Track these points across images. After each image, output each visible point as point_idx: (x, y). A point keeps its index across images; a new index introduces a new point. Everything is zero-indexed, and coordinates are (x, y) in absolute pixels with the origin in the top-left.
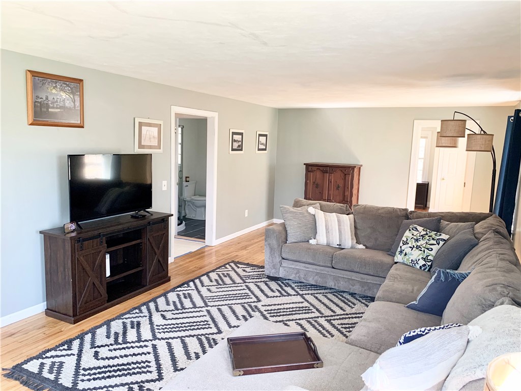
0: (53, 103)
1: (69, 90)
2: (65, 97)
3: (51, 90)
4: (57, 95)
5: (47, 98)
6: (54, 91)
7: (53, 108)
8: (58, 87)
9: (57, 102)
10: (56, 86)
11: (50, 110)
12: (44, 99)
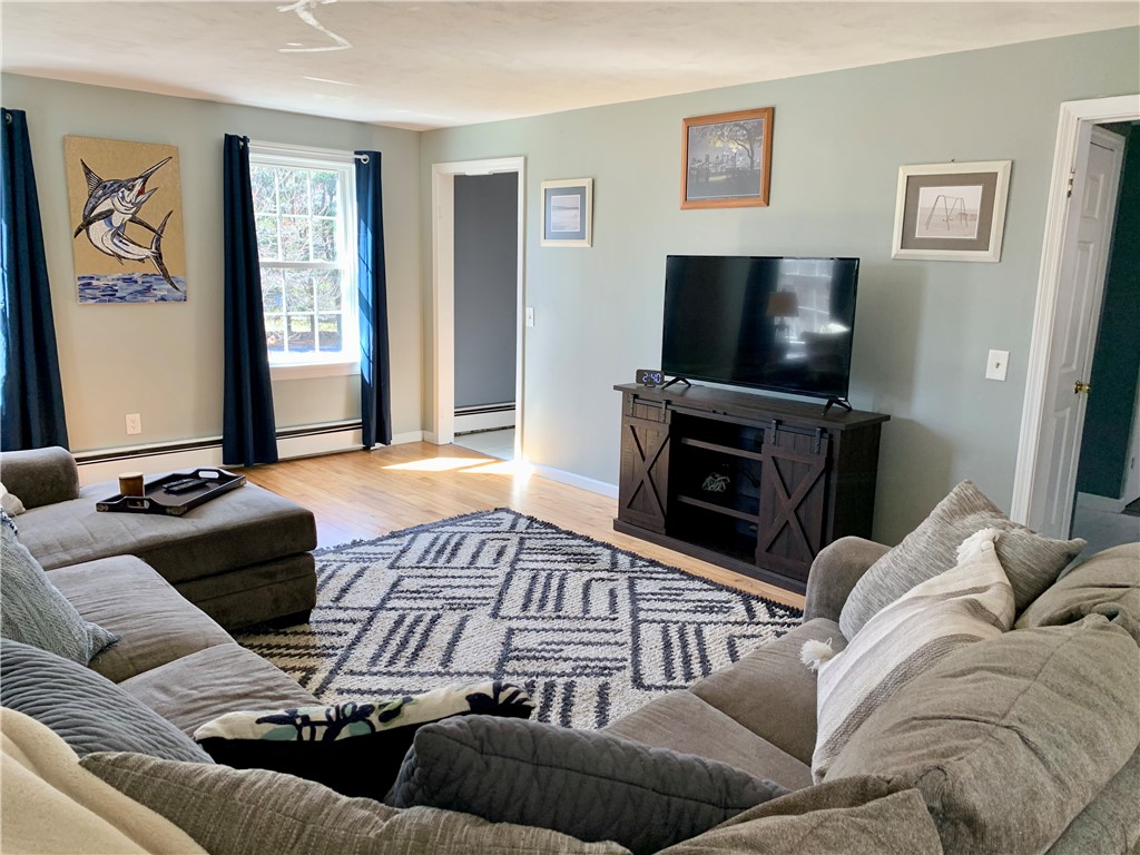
0: (716, 166)
1: (744, 135)
2: (735, 151)
3: (715, 143)
4: (722, 149)
5: (707, 160)
6: (719, 144)
7: (715, 174)
8: (726, 133)
9: (722, 162)
10: (723, 134)
11: (711, 179)
12: (704, 161)
